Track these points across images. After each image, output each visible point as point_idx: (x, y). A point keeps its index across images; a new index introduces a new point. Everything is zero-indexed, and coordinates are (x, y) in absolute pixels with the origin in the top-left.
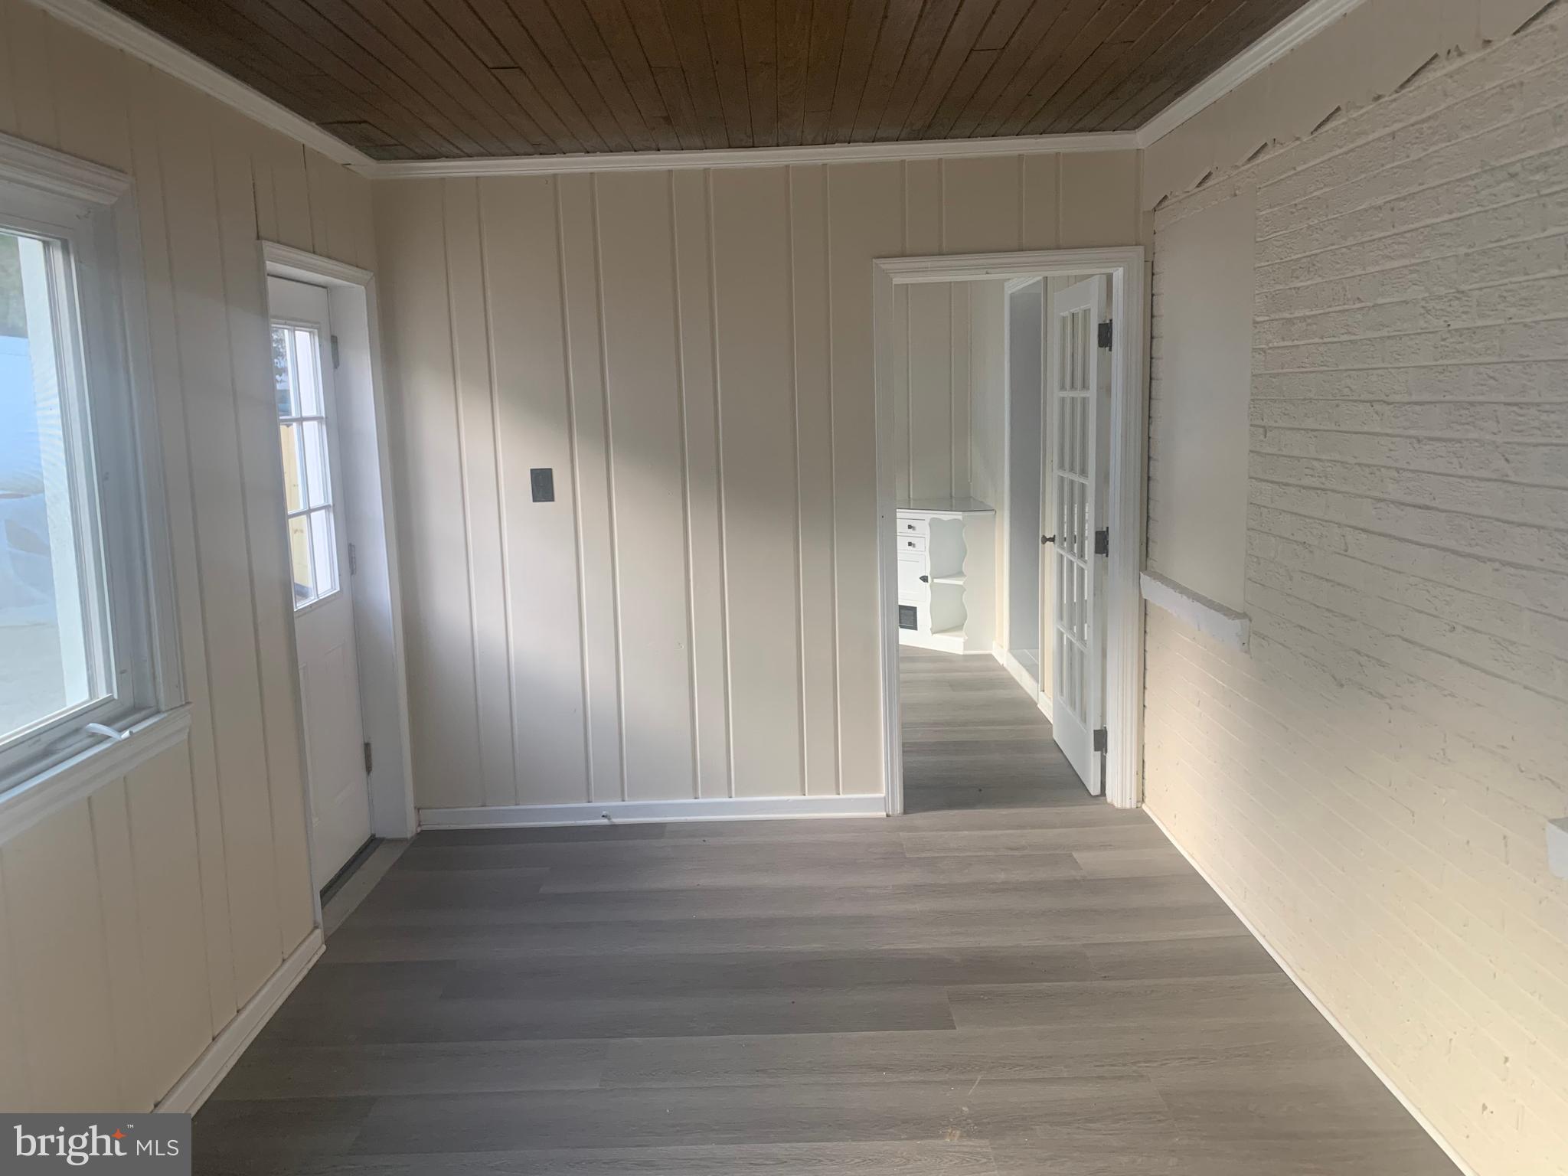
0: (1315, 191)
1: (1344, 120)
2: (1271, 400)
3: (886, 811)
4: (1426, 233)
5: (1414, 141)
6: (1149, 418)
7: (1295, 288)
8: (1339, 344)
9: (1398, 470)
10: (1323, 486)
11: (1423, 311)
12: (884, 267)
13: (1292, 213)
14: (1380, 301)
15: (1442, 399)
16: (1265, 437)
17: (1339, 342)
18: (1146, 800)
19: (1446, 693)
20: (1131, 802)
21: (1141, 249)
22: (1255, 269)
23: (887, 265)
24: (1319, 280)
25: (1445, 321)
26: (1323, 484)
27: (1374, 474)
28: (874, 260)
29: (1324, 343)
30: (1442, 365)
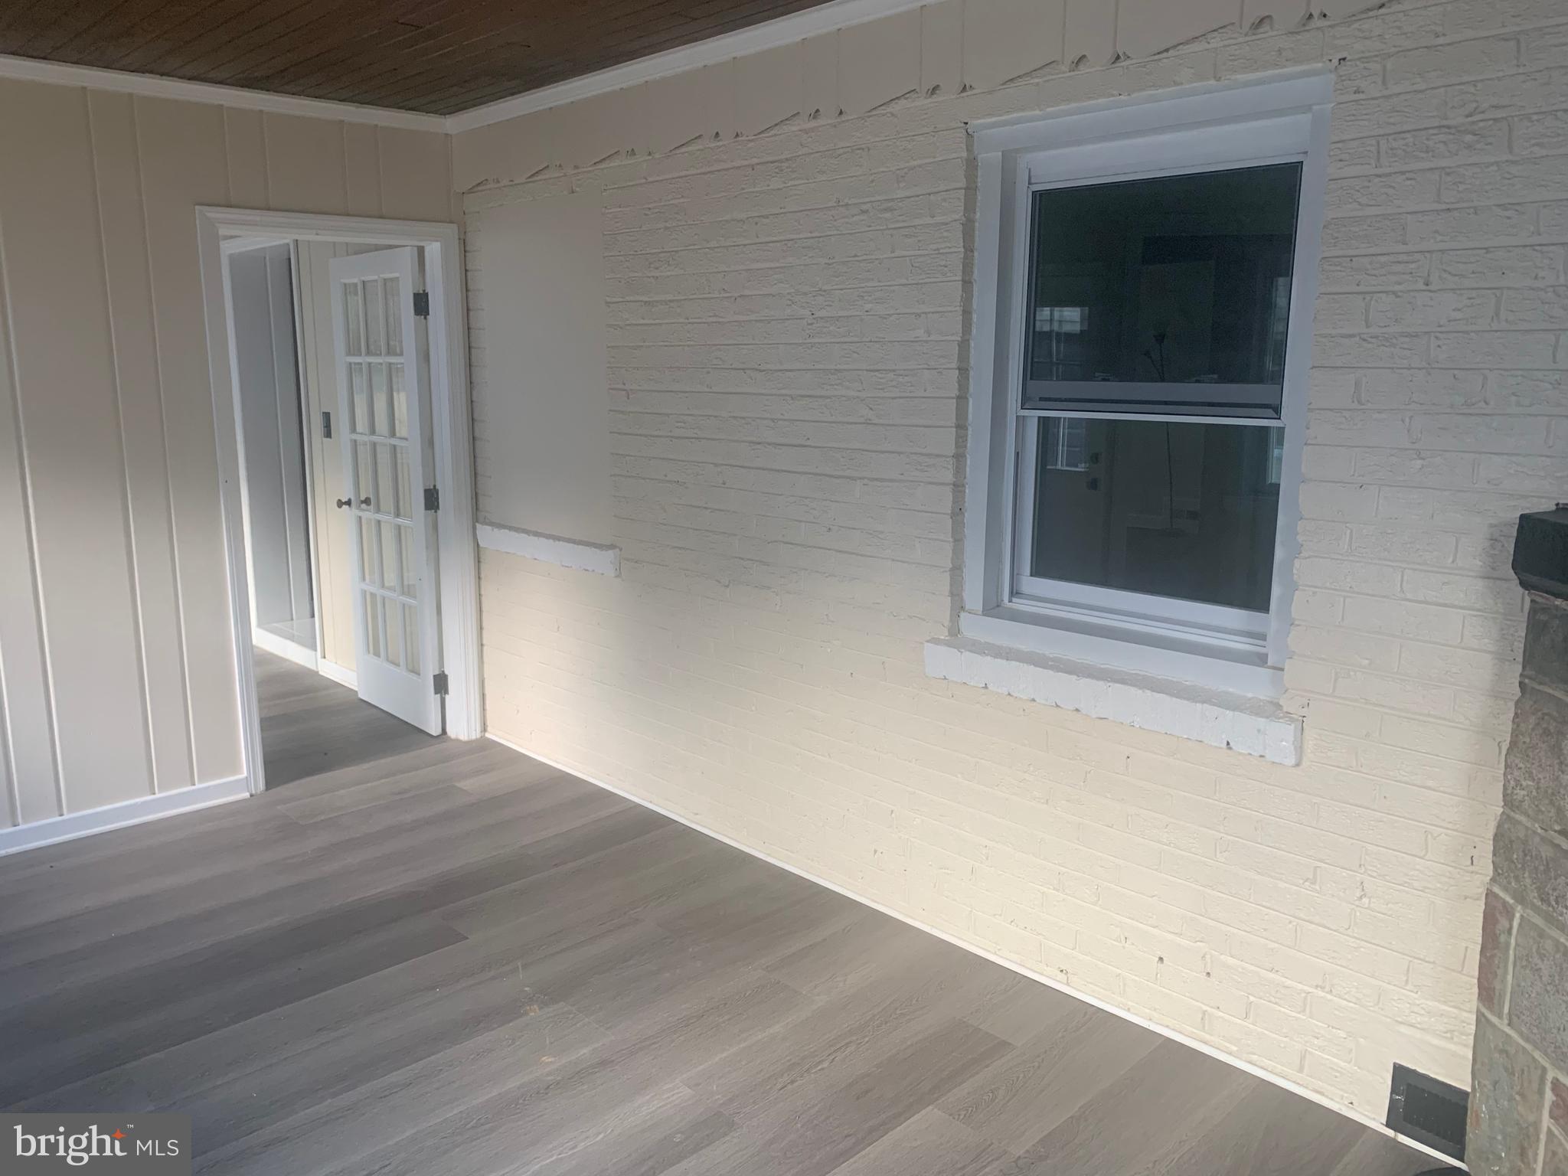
0: (672, 199)
1: (701, 147)
2: (634, 368)
3: (248, 791)
4: (789, 245)
5: (774, 175)
6: (471, 383)
7: (653, 277)
8: (706, 325)
9: (773, 420)
10: (696, 436)
11: (789, 302)
12: (209, 215)
13: (646, 215)
14: (747, 292)
15: (813, 367)
16: (628, 398)
17: (707, 323)
18: (489, 729)
19: (827, 575)
20: (476, 734)
21: (455, 226)
22: (604, 257)
23: (213, 213)
24: (682, 272)
25: (811, 311)
26: (696, 434)
27: (750, 423)
28: (197, 207)
29: (689, 323)
30: (811, 343)
